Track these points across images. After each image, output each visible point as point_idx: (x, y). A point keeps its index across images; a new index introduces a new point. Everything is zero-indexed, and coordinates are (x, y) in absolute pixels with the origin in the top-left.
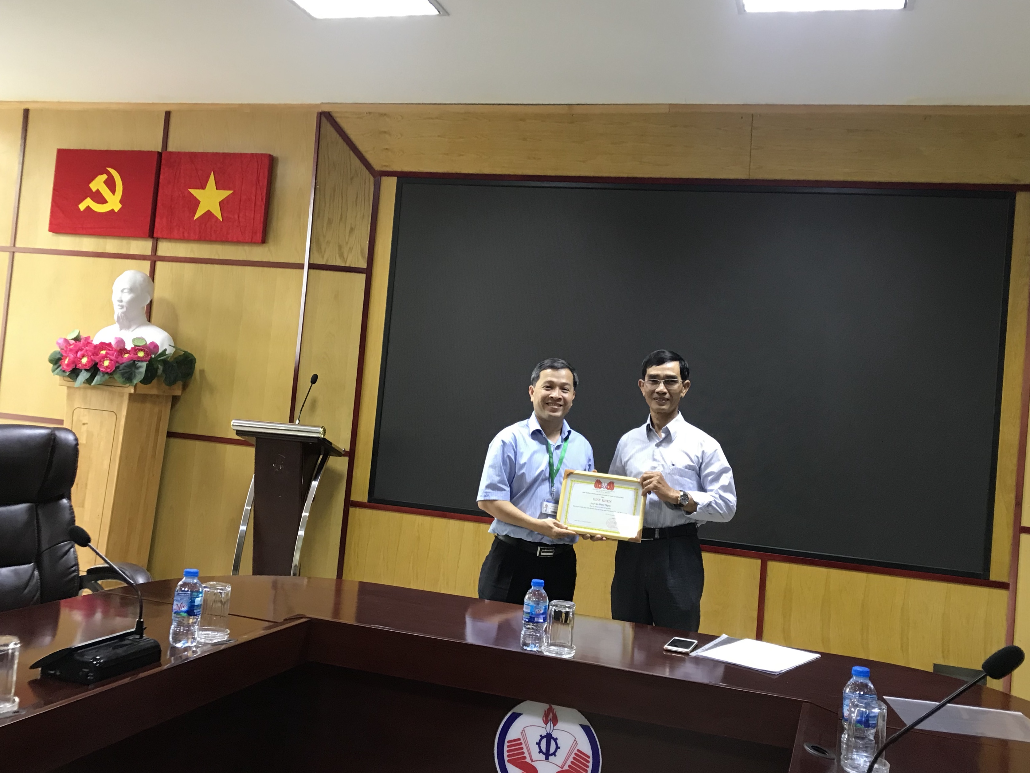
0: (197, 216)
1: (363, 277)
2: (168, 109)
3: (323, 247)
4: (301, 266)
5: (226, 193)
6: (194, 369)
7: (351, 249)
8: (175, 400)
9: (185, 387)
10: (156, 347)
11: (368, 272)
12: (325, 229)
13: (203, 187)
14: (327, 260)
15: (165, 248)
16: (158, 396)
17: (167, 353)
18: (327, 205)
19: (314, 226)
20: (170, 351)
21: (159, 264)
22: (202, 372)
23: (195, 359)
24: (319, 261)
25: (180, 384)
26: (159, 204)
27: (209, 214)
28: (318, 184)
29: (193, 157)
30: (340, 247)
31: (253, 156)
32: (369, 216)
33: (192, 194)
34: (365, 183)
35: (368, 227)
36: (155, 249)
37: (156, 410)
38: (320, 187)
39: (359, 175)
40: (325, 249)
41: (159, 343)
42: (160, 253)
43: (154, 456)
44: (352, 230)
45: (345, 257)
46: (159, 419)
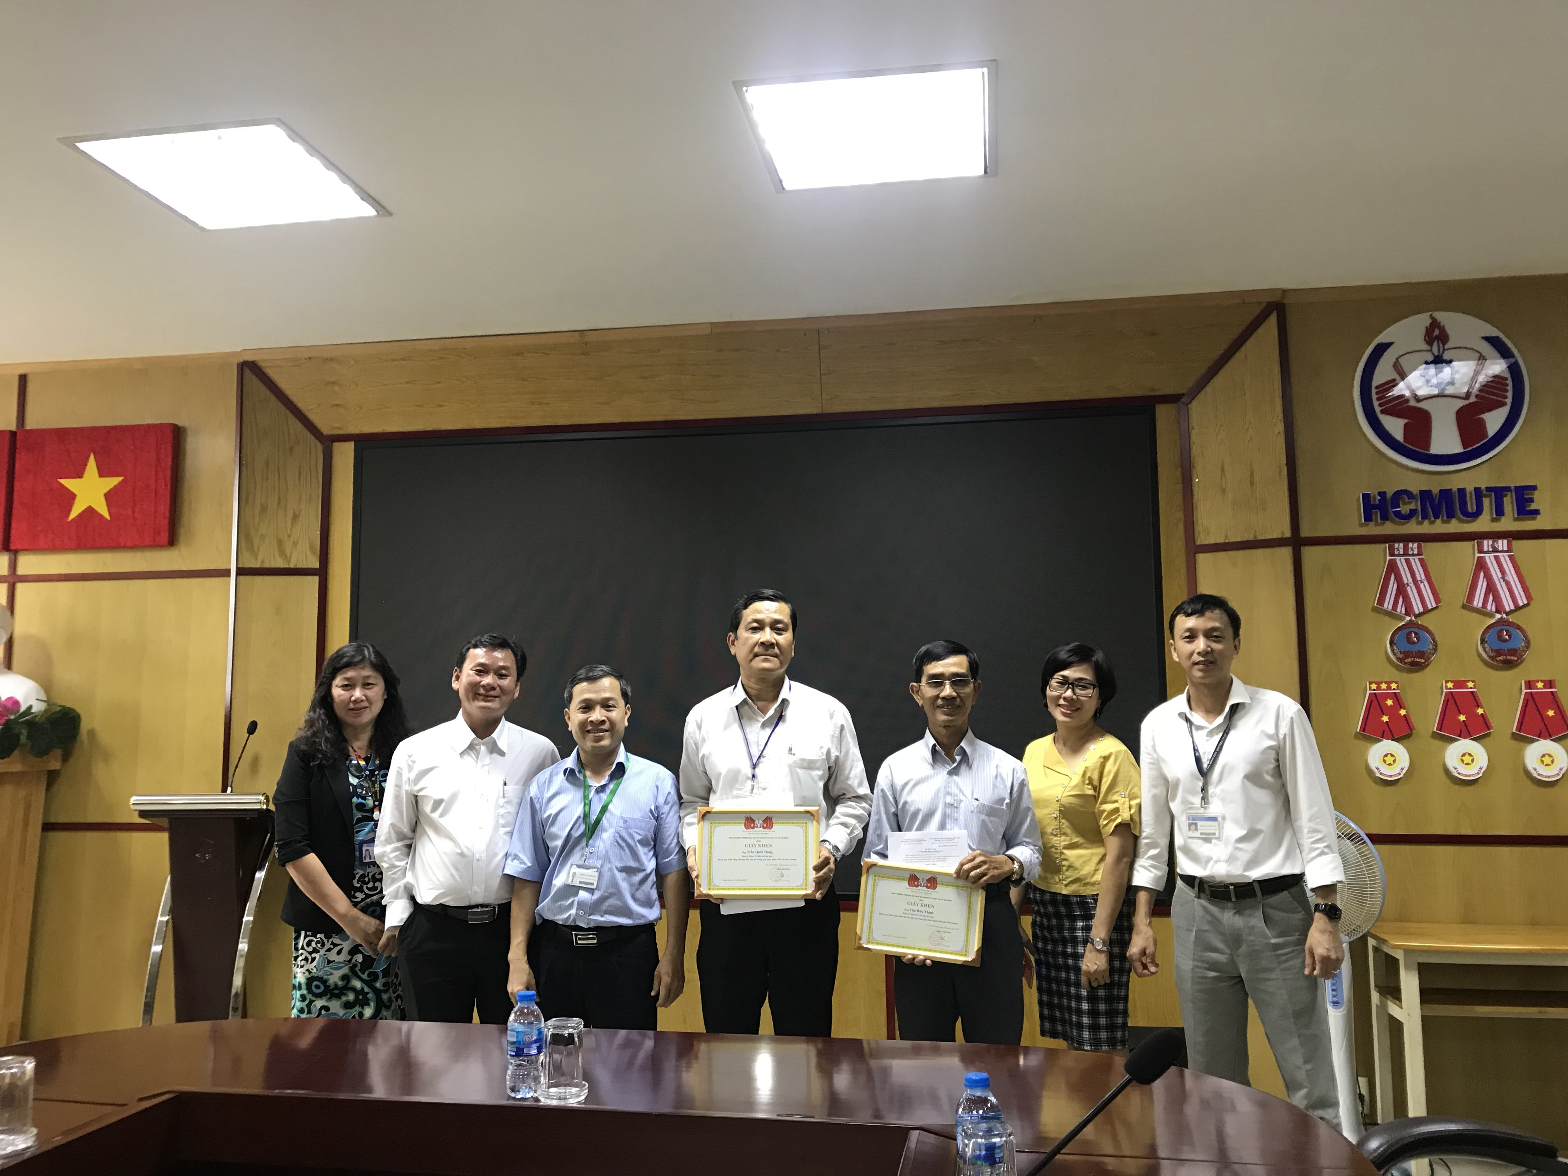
0: (73, 515)
1: (316, 579)
2: (22, 372)
3: (256, 544)
4: (226, 573)
5: (113, 482)
6: (79, 729)
7: (295, 544)
8: (52, 777)
9: (66, 757)
10: (16, 703)
11: (322, 573)
12: (257, 520)
13: (80, 475)
14: (263, 562)
15: (28, 564)
16: (22, 774)
17: (33, 710)
18: (259, 486)
19: (242, 517)
20: (38, 707)
21: (20, 587)
22: (92, 733)
23: (79, 716)
24: (251, 563)
25: (58, 752)
26: (16, 503)
27: (90, 512)
28: (244, 458)
29: (62, 434)
30: (280, 542)
31: (150, 428)
32: (318, 497)
33: (63, 486)
34: (310, 453)
35: (317, 511)
36: (13, 566)
37: (22, 793)
38: (246, 462)
39: (301, 442)
40: (259, 547)
41: (19, 698)
42: (21, 571)
43: (22, 859)
44: (295, 517)
45: (288, 554)
46: (28, 808)
